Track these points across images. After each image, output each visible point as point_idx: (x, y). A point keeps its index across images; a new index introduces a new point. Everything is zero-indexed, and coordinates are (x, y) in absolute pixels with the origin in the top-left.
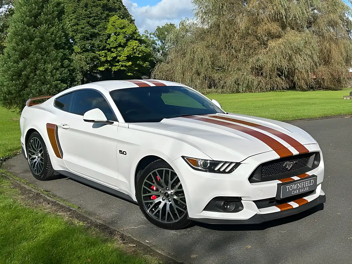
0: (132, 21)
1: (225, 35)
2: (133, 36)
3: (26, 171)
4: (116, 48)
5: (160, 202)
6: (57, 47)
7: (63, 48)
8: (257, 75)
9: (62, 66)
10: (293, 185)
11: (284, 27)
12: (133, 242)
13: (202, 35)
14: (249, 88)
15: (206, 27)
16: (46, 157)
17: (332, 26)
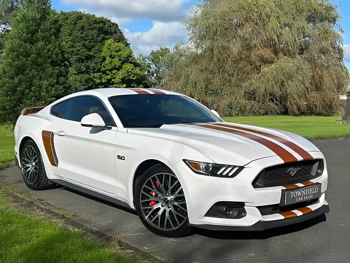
0: (127, 45)
1: (219, 59)
2: (128, 59)
3: (19, 182)
4: (111, 70)
5: (159, 209)
6: (53, 64)
7: (59, 65)
8: (250, 99)
9: (58, 83)
10: (298, 192)
11: (276, 53)
12: (131, 248)
13: (195, 59)
14: (242, 112)
15: (200, 51)
16: (40, 165)
17: (324, 53)
